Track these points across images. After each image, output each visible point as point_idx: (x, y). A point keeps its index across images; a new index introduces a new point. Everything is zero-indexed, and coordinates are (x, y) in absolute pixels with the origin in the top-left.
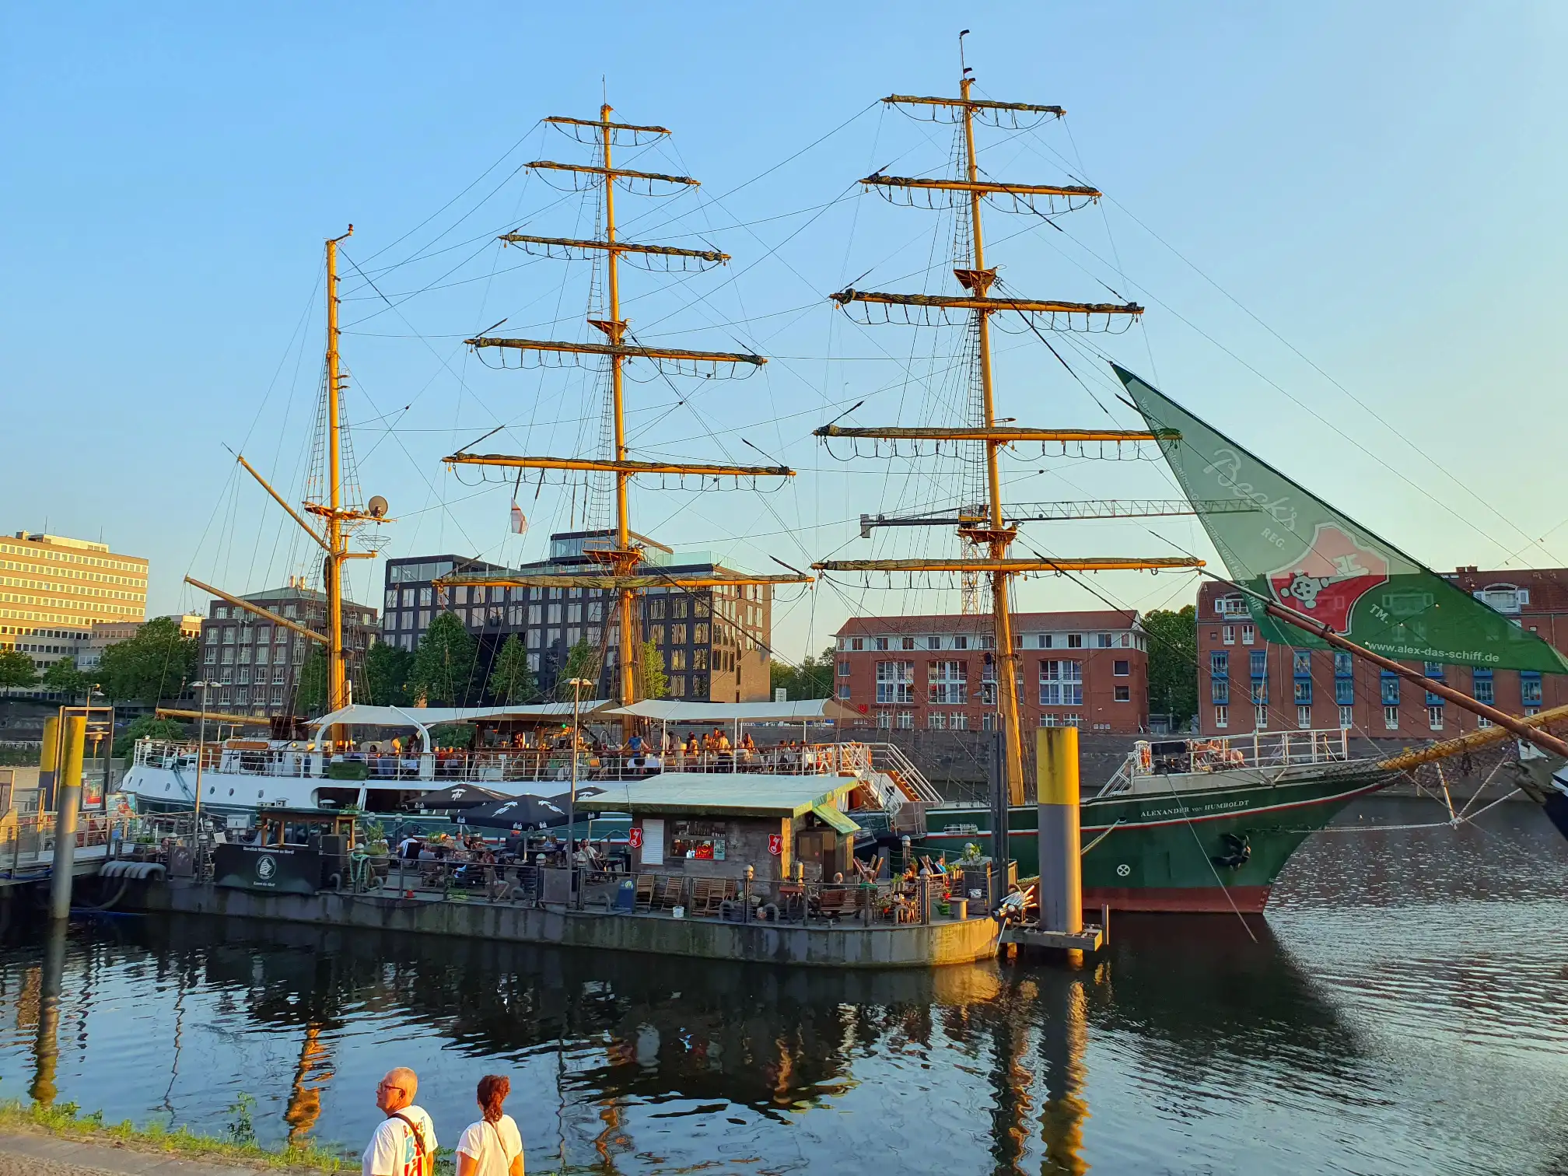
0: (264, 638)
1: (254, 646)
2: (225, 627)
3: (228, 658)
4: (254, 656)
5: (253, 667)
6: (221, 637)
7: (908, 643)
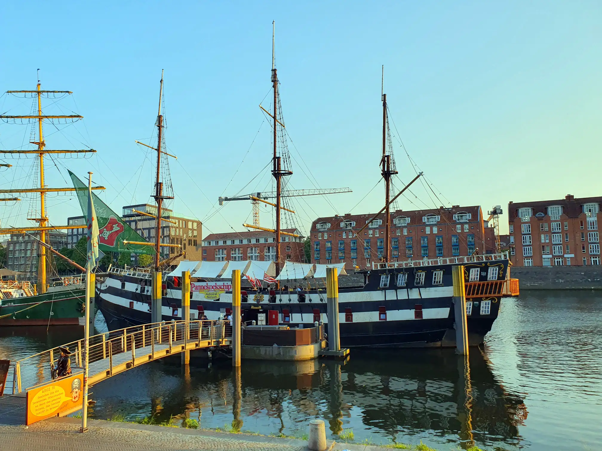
0: (29, 247)
1: (26, 250)
2: (15, 243)
3: (17, 255)
4: (26, 254)
5: (25, 257)
6: (14, 247)
7: (225, 242)
